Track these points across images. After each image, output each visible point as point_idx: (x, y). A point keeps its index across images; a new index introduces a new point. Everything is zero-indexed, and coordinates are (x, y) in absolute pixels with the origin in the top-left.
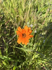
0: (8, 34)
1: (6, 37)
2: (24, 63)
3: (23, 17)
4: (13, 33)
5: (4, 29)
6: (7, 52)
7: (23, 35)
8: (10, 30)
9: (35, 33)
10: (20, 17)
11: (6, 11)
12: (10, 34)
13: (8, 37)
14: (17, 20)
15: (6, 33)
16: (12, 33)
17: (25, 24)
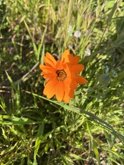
0: (18, 56)
1: (14, 64)
2: (58, 129)
3: (56, 9)
4: (31, 52)
10: (48, 8)
12: (24, 55)
13: (19, 64)
14: (41, 17)
15: (15, 54)
17: (59, 29)
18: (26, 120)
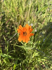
0: (8, 33)
1: (7, 36)
3: (24, 16)
4: (14, 32)
5: (4, 28)
6: (7, 50)
7: (24, 33)
8: (10, 28)
9: (35, 31)
10: (21, 16)
11: (6, 10)
12: (11, 33)
13: (9, 36)
14: (18, 19)
15: (7, 32)
16: (12, 32)
18: (10, 57)
